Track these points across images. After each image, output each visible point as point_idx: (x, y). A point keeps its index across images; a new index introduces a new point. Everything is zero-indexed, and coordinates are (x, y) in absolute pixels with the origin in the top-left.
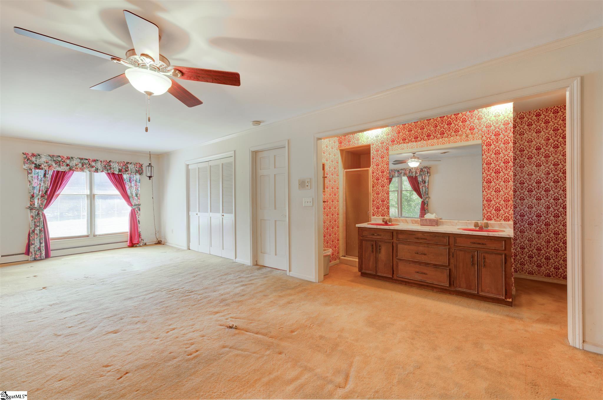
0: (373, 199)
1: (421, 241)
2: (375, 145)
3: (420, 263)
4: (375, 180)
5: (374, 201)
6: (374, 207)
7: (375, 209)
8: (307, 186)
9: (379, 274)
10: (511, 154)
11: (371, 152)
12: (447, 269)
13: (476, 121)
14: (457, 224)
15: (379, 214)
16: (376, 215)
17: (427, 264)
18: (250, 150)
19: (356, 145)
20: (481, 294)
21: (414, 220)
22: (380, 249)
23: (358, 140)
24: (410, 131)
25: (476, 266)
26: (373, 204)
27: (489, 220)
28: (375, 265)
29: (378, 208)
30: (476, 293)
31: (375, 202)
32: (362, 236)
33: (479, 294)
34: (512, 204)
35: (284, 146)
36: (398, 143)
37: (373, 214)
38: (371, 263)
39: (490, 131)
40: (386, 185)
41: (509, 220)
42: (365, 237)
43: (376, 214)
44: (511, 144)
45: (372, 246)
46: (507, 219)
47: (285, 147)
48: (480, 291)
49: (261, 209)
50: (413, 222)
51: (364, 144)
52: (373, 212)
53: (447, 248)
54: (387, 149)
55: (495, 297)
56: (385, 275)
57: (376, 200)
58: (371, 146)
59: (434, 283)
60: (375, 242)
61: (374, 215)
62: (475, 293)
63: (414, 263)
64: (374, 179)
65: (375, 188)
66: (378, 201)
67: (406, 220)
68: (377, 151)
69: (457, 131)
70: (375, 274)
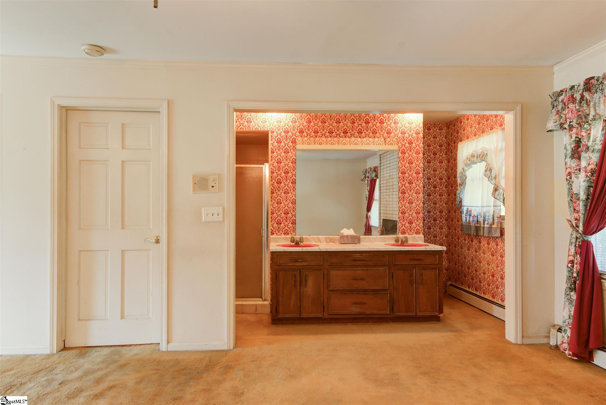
0: (272, 210)
1: (359, 263)
2: (275, 134)
3: (357, 291)
4: (275, 183)
5: (273, 213)
6: (274, 222)
7: (275, 225)
8: (213, 187)
9: (304, 315)
10: (422, 165)
11: (270, 142)
12: (386, 293)
13: (393, 125)
14: (375, 240)
15: (281, 232)
16: (276, 234)
17: (365, 291)
18: (53, 103)
19: (245, 129)
20: (418, 314)
21: (329, 238)
22: (306, 281)
23: (249, 121)
24: (324, 122)
25: (415, 284)
26: (271, 217)
27: (403, 234)
28: (298, 305)
29: (279, 223)
30: (415, 314)
31: (275, 215)
32: (278, 264)
33: (417, 315)
34: (422, 216)
35: (158, 110)
36: (309, 135)
37: (271, 232)
38: (292, 302)
39: (404, 138)
40: (292, 191)
41: (419, 233)
42: (284, 265)
43: (277, 232)
44: (421, 155)
45: (295, 276)
46: (418, 233)
47: (160, 112)
48: (418, 312)
49: (80, 229)
50: (327, 240)
51: (259, 129)
52: (271, 229)
53: (387, 269)
54: (294, 142)
55: (431, 314)
56: (312, 315)
57: (277, 212)
58: (270, 134)
59: (375, 313)
60: (298, 271)
61: (273, 234)
62: (413, 315)
63: (351, 292)
64: (274, 181)
65: (275, 194)
66: (279, 213)
67: (319, 238)
68: (279, 142)
69: (374, 132)
70: (298, 316)
